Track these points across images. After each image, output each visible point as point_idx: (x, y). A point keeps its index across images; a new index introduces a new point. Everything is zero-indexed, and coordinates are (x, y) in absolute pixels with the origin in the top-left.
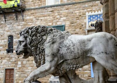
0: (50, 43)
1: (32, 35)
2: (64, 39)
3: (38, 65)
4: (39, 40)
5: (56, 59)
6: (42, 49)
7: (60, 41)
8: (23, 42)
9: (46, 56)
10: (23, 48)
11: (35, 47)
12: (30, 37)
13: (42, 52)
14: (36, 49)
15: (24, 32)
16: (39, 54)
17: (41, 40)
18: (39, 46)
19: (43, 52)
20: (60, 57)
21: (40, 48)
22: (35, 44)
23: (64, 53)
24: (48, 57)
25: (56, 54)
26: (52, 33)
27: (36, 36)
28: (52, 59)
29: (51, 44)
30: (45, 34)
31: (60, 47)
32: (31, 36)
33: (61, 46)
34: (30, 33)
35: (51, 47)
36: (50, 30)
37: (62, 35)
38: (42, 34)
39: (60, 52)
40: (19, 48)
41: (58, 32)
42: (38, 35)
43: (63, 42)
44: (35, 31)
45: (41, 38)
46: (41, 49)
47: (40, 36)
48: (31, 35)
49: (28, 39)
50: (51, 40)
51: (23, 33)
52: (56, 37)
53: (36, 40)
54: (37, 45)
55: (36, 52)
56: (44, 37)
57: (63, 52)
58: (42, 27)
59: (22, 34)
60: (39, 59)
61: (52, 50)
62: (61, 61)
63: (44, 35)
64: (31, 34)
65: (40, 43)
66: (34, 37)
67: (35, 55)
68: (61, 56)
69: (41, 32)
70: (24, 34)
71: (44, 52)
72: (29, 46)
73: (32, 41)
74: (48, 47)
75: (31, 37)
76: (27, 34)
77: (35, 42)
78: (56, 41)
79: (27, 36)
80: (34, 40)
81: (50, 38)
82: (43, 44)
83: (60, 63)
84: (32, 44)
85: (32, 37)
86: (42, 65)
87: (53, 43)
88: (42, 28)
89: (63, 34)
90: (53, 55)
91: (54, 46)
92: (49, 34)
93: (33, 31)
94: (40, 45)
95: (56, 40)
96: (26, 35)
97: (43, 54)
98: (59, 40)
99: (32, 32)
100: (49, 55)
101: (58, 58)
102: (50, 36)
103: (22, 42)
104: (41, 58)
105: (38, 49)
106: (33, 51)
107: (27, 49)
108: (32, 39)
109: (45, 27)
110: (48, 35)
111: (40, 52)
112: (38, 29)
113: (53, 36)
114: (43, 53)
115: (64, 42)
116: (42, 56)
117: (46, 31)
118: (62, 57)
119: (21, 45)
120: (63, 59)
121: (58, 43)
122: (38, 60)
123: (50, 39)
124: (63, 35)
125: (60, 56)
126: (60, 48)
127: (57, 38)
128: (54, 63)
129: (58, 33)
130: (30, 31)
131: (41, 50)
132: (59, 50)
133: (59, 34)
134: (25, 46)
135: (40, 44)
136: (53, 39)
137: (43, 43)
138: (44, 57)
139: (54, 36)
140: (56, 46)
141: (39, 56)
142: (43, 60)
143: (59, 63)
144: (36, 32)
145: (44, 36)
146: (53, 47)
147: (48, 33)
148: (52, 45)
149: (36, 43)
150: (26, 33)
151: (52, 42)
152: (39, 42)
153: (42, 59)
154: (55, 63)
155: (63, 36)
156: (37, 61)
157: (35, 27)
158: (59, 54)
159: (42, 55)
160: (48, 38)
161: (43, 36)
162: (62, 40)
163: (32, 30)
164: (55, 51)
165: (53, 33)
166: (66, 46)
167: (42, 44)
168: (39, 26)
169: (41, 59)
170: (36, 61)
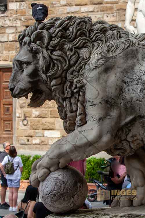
0: (98, 70)
1: (52, 47)
2: (135, 60)
3: (68, 125)
4: (69, 61)
5: (114, 113)
6: (78, 85)
7: (125, 66)
8: (28, 63)
9: (88, 105)
10: (30, 82)
11: (59, 81)
12: (45, 51)
13: (78, 92)
14: (63, 83)
15: (30, 36)
16: (70, 98)
17: (74, 59)
18: (69, 77)
19: (81, 93)
20: (126, 109)
21: (72, 83)
22: (59, 73)
23: (134, 99)
24: (95, 108)
25: (113, 101)
26: (103, 39)
27: (62, 49)
28: (103, 112)
29: (100, 74)
30: (85, 43)
31: (125, 83)
32: (47, 49)
33: (127, 80)
34: (46, 40)
35: (101, 81)
36: (101, 31)
37: (130, 48)
38: (78, 42)
39: (124, 94)
40: (19, 81)
41: (120, 37)
42: (68, 46)
43: (132, 67)
44: (59, 34)
45: (74, 54)
46: (74, 86)
47: (71, 50)
48: (50, 48)
49: (40, 57)
50: (101, 61)
51: (26, 39)
52: (114, 54)
53: (62, 60)
54: (63, 75)
55: (64, 94)
56: (84, 53)
57: (132, 95)
58: (78, 21)
59: (25, 43)
60: (72, 112)
61: (104, 89)
62: (129, 119)
63: (83, 47)
64: (48, 44)
65: (72, 69)
66: (56, 53)
67: (61, 101)
68: (129, 105)
69: (75, 38)
70: (30, 42)
71: (84, 93)
72: (44, 76)
73: (50, 64)
74: (94, 81)
75: (49, 52)
76: (38, 42)
77: (60, 65)
78: (114, 66)
79: (37, 49)
80: (55, 62)
81: (100, 57)
82: (79, 70)
83: (127, 124)
84: (51, 72)
85: (51, 52)
86: (79, 129)
87: (107, 70)
88: (78, 24)
89: (134, 44)
90: (107, 102)
91: (108, 77)
92: (95, 44)
93: (53, 35)
94: (72, 74)
95: (115, 62)
96: (35, 46)
97: (81, 98)
98: (122, 61)
99: (51, 38)
100: (95, 103)
101: (120, 109)
102: (98, 51)
103: (25, 66)
104: (74, 109)
105: (68, 84)
106: (55, 91)
107: (39, 83)
108: (50, 57)
109: (85, 22)
110: (93, 45)
111: (73, 94)
112: (66, 29)
113: (106, 48)
114: (79, 95)
115: (137, 68)
116: (79, 105)
117: (90, 33)
118: (130, 107)
119: (23, 71)
120: (132, 113)
121: (120, 70)
122: (69, 114)
123: (98, 60)
124: (134, 48)
125: (124, 105)
126: (125, 86)
127: (118, 57)
128: (108, 123)
129: (122, 40)
130: (45, 33)
131: (76, 88)
132: (121, 90)
133: (122, 46)
134: (34, 74)
135: (74, 70)
136: (107, 59)
137: (81, 68)
138: (84, 107)
139: (108, 51)
140: (113, 78)
141: (71, 104)
142: (80, 114)
143: (124, 122)
144: (62, 37)
145: (84, 49)
146: (106, 82)
147: (95, 41)
148: (104, 76)
149: (62, 68)
150: (35, 42)
151: (102, 68)
152: (70, 66)
153: (78, 113)
154: (113, 123)
155: (133, 51)
156: (66, 115)
157: (59, 22)
158: (122, 101)
159: (78, 101)
160: (92, 55)
161: (80, 48)
162: (130, 62)
163: (51, 30)
164: (112, 92)
165: (107, 41)
166: (139, 79)
167: (79, 72)
168: (70, 18)
169: (76, 111)
170: (63, 115)
